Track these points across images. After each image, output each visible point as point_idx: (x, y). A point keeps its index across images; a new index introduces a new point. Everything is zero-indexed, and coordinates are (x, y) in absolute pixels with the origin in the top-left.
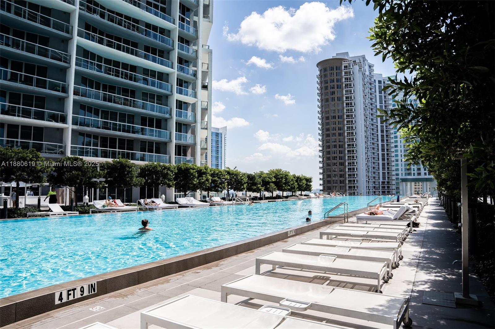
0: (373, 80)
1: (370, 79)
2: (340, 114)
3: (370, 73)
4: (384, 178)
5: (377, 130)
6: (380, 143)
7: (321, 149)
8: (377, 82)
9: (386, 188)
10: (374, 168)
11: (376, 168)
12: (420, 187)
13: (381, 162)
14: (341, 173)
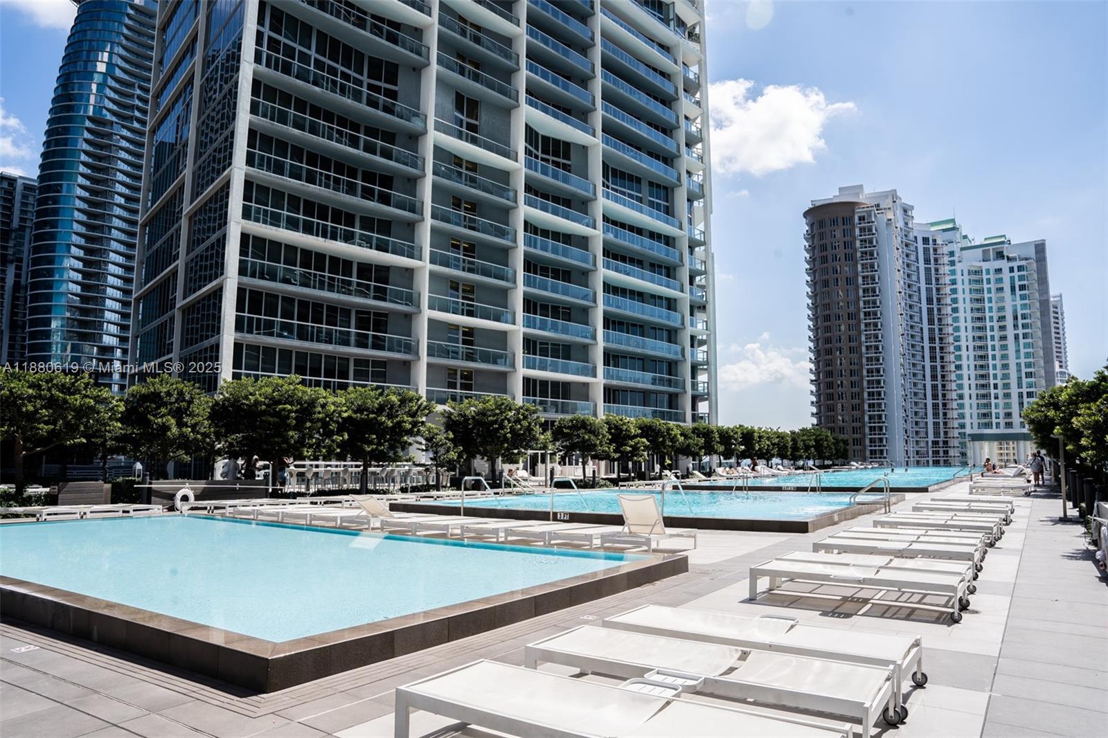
0: (911, 236)
1: (906, 236)
2: (852, 309)
3: (906, 224)
4: (937, 434)
5: (922, 338)
6: (928, 363)
7: (813, 378)
8: (920, 241)
9: (941, 454)
10: (916, 413)
11: (921, 414)
12: (1011, 452)
13: (929, 401)
14: (855, 424)
